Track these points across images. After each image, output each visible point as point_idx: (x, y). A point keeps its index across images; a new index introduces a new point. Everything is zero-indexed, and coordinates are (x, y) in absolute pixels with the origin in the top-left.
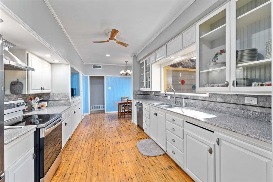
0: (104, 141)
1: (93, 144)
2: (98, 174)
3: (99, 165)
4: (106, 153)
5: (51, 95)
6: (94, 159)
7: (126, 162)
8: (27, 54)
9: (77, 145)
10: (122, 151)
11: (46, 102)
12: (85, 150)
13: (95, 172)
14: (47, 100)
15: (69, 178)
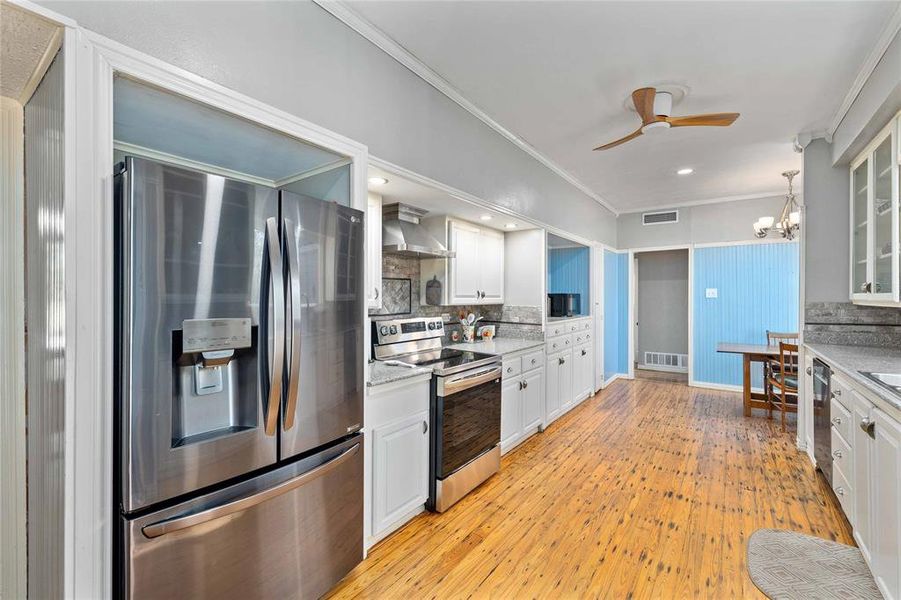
0: (628, 470)
1: (588, 466)
2: (554, 543)
3: (572, 526)
4: (613, 506)
5: (505, 308)
6: (567, 504)
7: (660, 567)
8: (449, 222)
9: (550, 450)
10: (672, 525)
11: (494, 327)
12: (561, 471)
13: (552, 536)
14: (497, 323)
15: (493, 514)
